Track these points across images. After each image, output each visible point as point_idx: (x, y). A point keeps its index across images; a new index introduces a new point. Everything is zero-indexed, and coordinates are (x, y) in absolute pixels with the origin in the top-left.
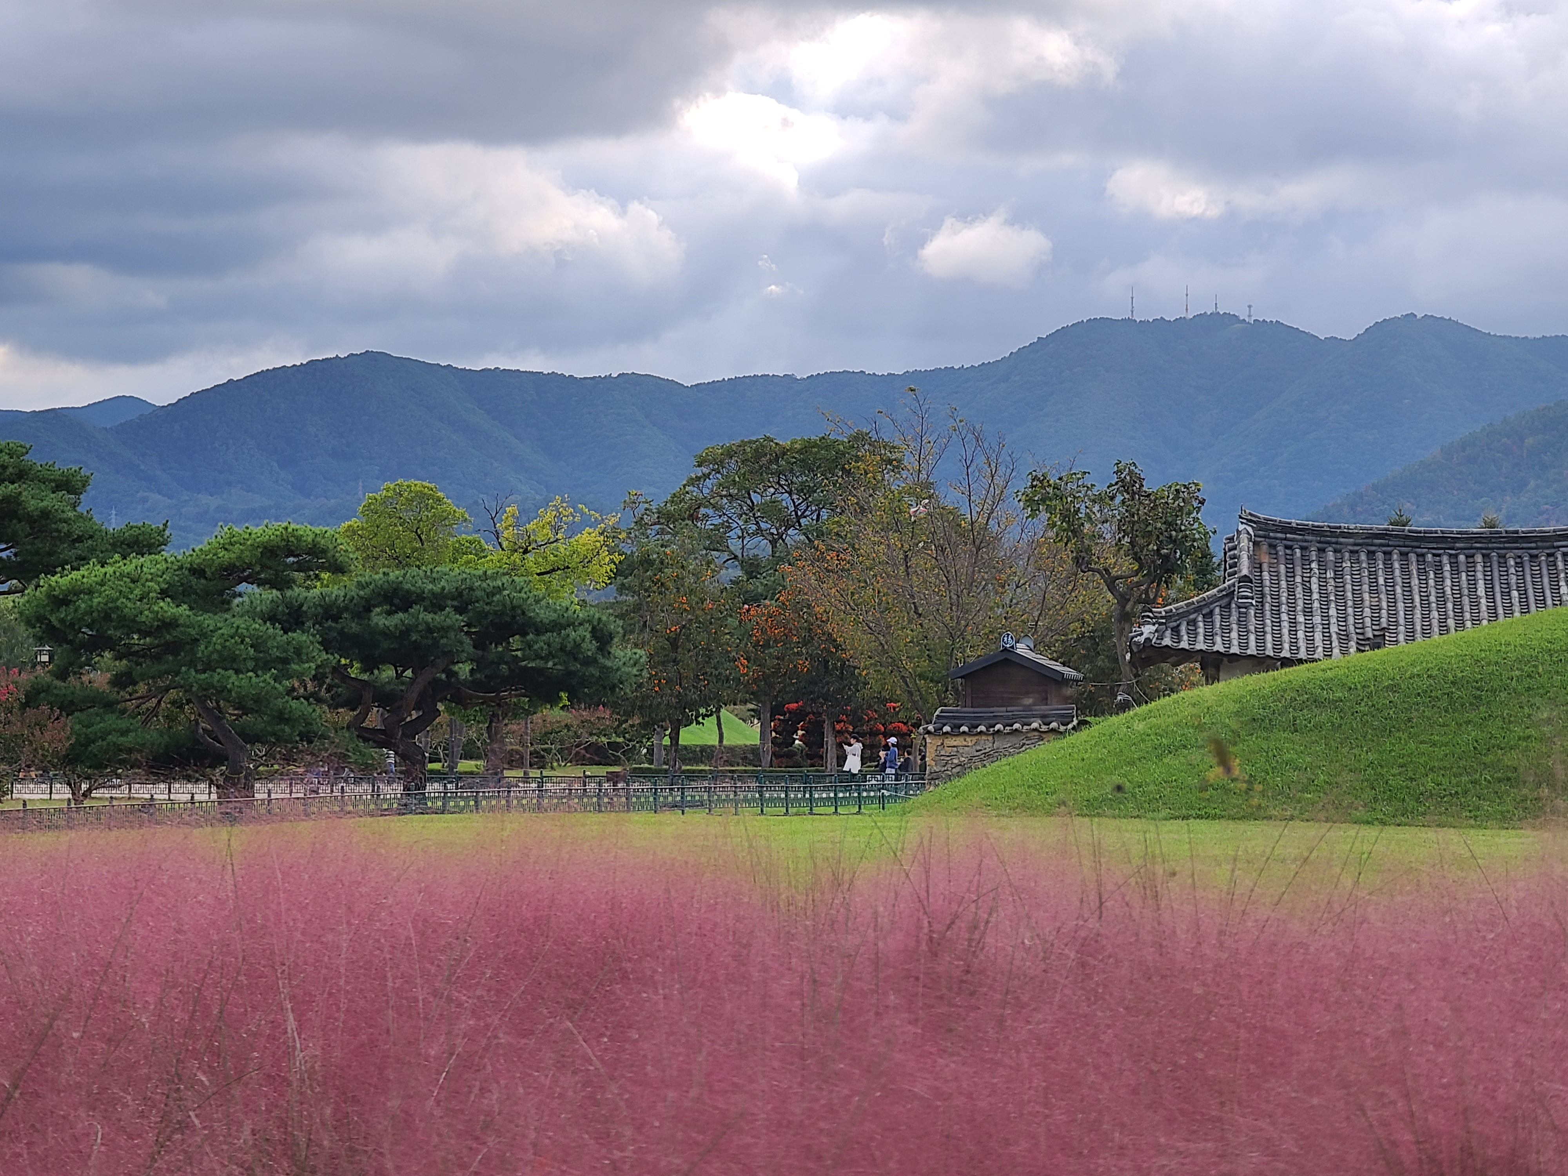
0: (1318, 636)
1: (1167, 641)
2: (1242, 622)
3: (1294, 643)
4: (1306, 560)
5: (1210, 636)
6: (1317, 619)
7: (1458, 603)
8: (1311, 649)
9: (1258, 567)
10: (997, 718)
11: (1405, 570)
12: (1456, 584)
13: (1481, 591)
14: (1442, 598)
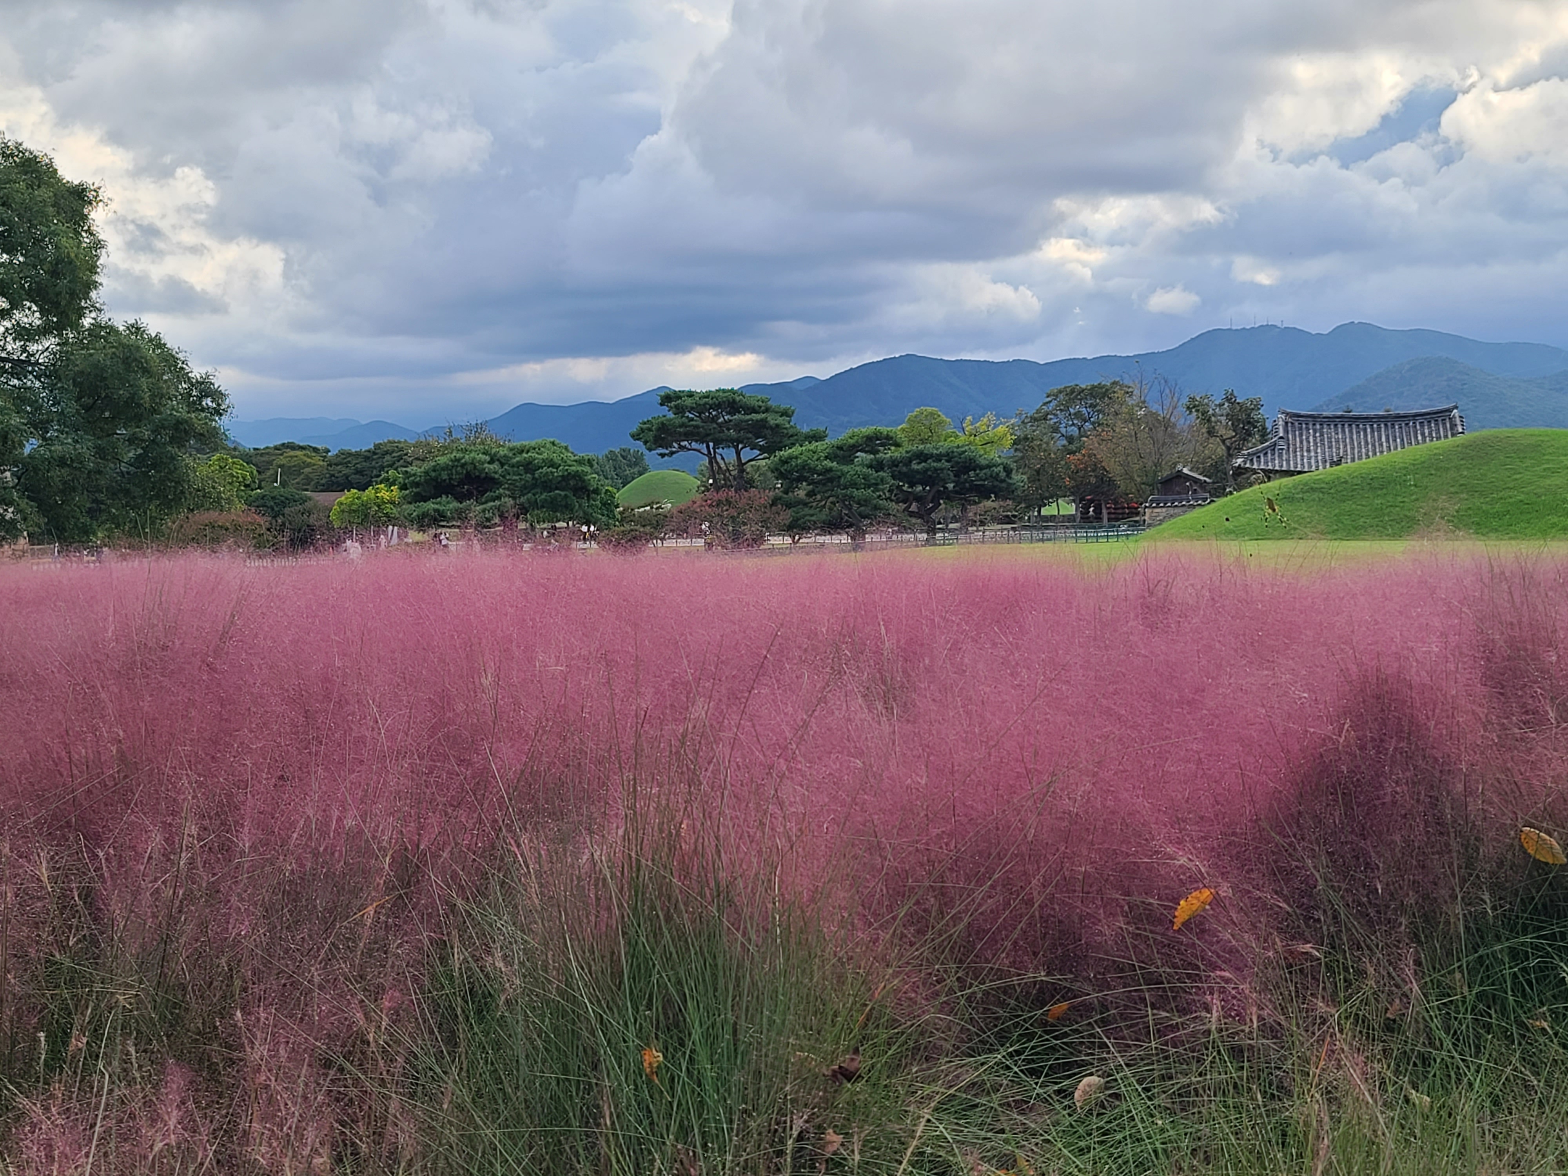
0: (1313, 461)
1: (1248, 465)
2: (1280, 456)
3: (1303, 464)
4: (1308, 429)
5: (1266, 463)
6: (1312, 454)
7: (1374, 445)
8: (1310, 466)
9: (1286, 431)
10: (1176, 500)
11: (1351, 432)
12: (1373, 437)
13: (1384, 439)
14: (1367, 443)
